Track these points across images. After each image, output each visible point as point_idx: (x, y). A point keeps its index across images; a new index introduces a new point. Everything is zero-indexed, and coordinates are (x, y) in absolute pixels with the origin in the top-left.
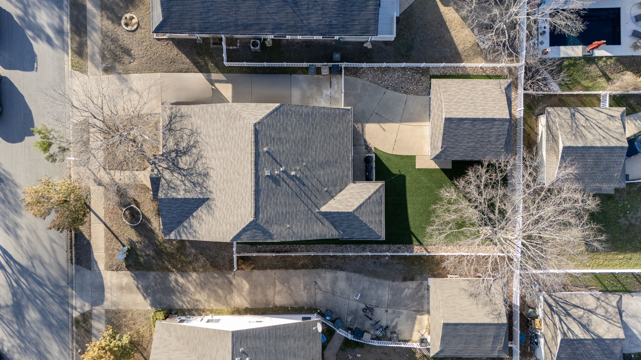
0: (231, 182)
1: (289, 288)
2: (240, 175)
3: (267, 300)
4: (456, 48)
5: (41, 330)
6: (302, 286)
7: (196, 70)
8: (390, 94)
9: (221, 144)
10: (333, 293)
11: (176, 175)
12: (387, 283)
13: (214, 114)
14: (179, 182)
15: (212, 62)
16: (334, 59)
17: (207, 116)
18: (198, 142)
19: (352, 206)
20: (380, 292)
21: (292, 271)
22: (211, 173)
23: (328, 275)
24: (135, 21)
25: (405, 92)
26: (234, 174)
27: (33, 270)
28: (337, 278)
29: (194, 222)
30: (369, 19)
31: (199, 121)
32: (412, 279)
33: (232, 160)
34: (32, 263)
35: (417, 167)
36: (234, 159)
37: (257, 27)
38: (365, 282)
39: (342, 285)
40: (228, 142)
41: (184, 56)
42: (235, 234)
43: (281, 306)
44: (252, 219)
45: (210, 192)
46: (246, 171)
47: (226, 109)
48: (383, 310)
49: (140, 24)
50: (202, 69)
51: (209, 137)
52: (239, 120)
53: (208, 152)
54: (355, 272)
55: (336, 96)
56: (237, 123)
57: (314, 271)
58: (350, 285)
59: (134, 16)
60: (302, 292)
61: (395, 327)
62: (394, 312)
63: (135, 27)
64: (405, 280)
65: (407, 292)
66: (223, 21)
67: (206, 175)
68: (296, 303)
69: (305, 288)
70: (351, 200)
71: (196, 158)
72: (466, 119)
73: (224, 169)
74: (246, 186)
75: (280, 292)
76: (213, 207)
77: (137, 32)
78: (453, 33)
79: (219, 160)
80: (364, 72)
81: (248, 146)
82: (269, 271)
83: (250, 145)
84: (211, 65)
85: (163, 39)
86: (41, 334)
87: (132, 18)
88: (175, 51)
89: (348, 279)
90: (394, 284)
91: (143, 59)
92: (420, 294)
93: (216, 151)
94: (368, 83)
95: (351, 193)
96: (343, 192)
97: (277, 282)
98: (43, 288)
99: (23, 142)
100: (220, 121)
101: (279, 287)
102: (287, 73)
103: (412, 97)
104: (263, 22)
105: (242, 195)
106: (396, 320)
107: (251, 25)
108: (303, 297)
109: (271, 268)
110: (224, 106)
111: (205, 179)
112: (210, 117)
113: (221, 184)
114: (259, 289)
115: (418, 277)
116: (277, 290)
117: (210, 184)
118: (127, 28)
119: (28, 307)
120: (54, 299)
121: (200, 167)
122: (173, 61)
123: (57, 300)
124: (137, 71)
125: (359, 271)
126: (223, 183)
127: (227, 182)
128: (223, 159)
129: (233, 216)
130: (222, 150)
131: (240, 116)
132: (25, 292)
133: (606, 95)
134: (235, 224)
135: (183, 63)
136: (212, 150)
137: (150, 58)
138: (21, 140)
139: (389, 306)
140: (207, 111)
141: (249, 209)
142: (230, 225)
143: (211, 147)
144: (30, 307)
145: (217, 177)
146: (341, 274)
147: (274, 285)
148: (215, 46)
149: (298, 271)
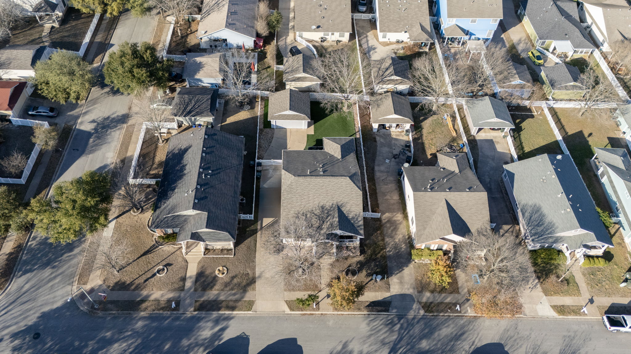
0: (327, 191)
1: (388, 192)
2: (324, 185)
3: (397, 203)
4: (250, 118)
5: (434, 339)
6: (385, 186)
7: (255, 235)
8: (273, 144)
9: (305, 197)
10: (388, 172)
11: (323, 227)
12: (378, 148)
13: (288, 202)
14: (328, 223)
15: (251, 226)
16: (253, 164)
17: (289, 206)
18: (303, 213)
19: (337, 146)
20: (384, 152)
21: (377, 191)
22: (321, 204)
23: (378, 174)
24: (221, 268)
25: (272, 138)
26: (322, 189)
27: (392, 344)
28: (378, 170)
29: (350, 216)
30: (236, 139)
31: (292, 212)
32: (375, 138)
33: (315, 190)
34: (387, 344)
35: (313, 134)
36: (314, 189)
37: (236, 188)
38: (379, 158)
39: (382, 168)
40: (305, 193)
41: (246, 241)
42: (357, 188)
43: (400, 196)
44: (348, 178)
45: (333, 204)
46: (321, 182)
47: (285, 194)
48: (394, 151)
49: (223, 265)
50: (255, 232)
51: (301, 205)
52: (292, 185)
53: (310, 206)
54: (374, 162)
55: (273, 167)
56: (293, 187)
57: (376, 181)
58: (382, 164)
59: (218, 269)
60: (390, 186)
61: (402, 146)
62: (394, 146)
63: (225, 268)
64: (376, 141)
65: (382, 140)
66: (231, 203)
67: (323, 207)
68: (396, 189)
69: (387, 185)
70: (334, 148)
71: (313, 214)
72: (290, 103)
73: (320, 195)
74: (330, 181)
75: (391, 197)
76: (341, 202)
77: (228, 267)
78: (242, 119)
79: (315, 198)
80: (260, 155)
81: (307, 180)
82: (379, 202)
83: (307, 179)
84: (252, 227)
85: (234, 252)
86: (437, 339)
87: (219, 270)
88: (242, 245)
89: (379, 165)
90: (378, 146)
91: (247, 265)
92: (382, 135)
93: (310, 200)
94: (266, 154)
95: (330, 149)
96: (330, 152)
97: (385, 198)
98: (404, 337)
99: (302, 345)
100: (292, 198)
101: (388, 197)
102: (259, 190)
103: (275, 136)
104: (233, 184)
105: (335, 184)
106: (398, 145)
107: (235, 190)
108: (392, 186)
109: (377, 201)
110: (284, 195)
111: (325, 208)
112: (289, 204)
113: (329, 197)
114: (391, 207)
115: (373, 136)
116: (390, 198)
117: (328, 205)
118: (226, 273)
119: (419, 348)
120: (411, 329)
121: (317, 212)
122: (249, 248)
123: (411, 328)
124: (254, 269)
125: (374, 161)
126: (328, 196)
127: (327, 193)
128: (314, 196)
129: (347, 189)
130: (309, 197)
131: (290, 185)
132: (409, 350)
133: (276, 67)
134: (352, 189)
135: (251, 242)
136: (309, 203)
137: (246, 260)
138: (300, 347)
139: (391, 148)
140: (285, 207)
141: (342, 179)
142: (352, 191)
143: (307, 204)
144: (418, 346)
145: (325, 200)
146: (376, 168)
147: (387, 200)
148: (241, 224)
149: (377, 188)
